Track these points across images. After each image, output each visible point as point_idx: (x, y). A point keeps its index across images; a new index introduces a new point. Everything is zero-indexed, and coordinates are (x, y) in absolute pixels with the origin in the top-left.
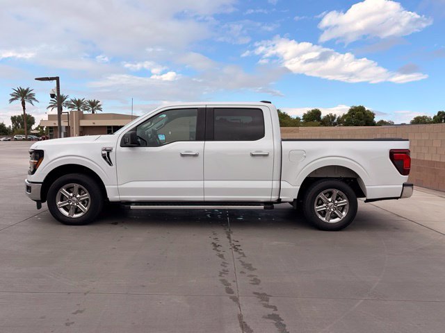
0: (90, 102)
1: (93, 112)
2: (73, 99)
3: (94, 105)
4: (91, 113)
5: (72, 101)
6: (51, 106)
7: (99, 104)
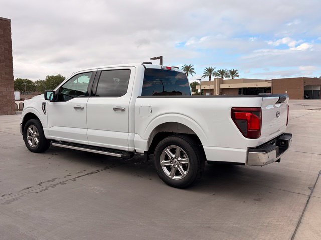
0: (230, 71)
1: (233, 79)
2: (219, 70)
3: (233, 73)
4: (231, 79)
5: (218, 71)
6: (204, 76)
7: (237, 72)
